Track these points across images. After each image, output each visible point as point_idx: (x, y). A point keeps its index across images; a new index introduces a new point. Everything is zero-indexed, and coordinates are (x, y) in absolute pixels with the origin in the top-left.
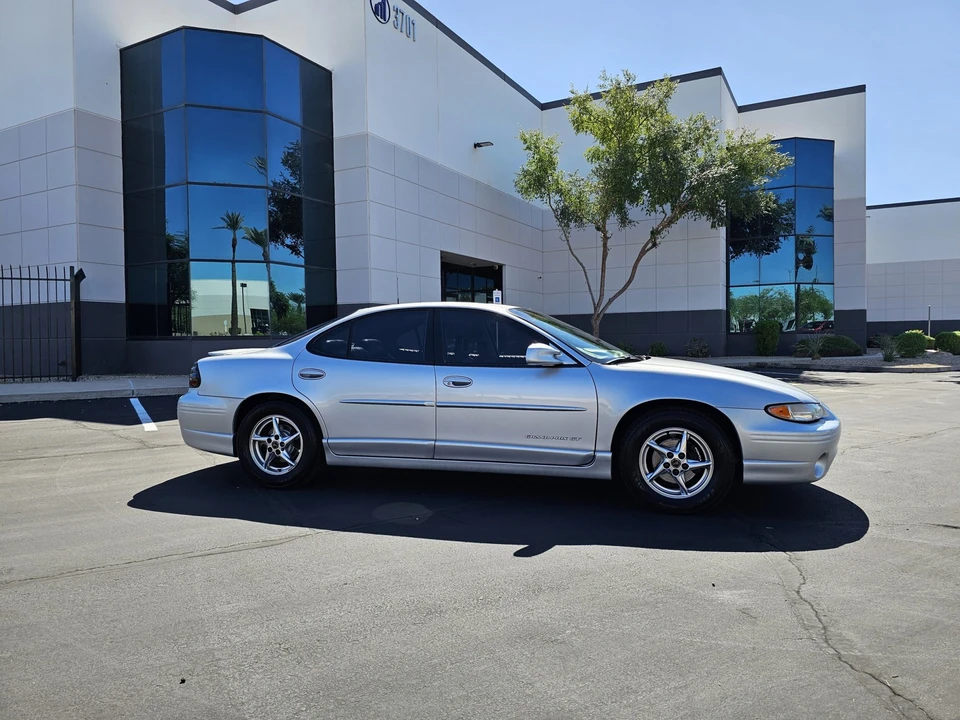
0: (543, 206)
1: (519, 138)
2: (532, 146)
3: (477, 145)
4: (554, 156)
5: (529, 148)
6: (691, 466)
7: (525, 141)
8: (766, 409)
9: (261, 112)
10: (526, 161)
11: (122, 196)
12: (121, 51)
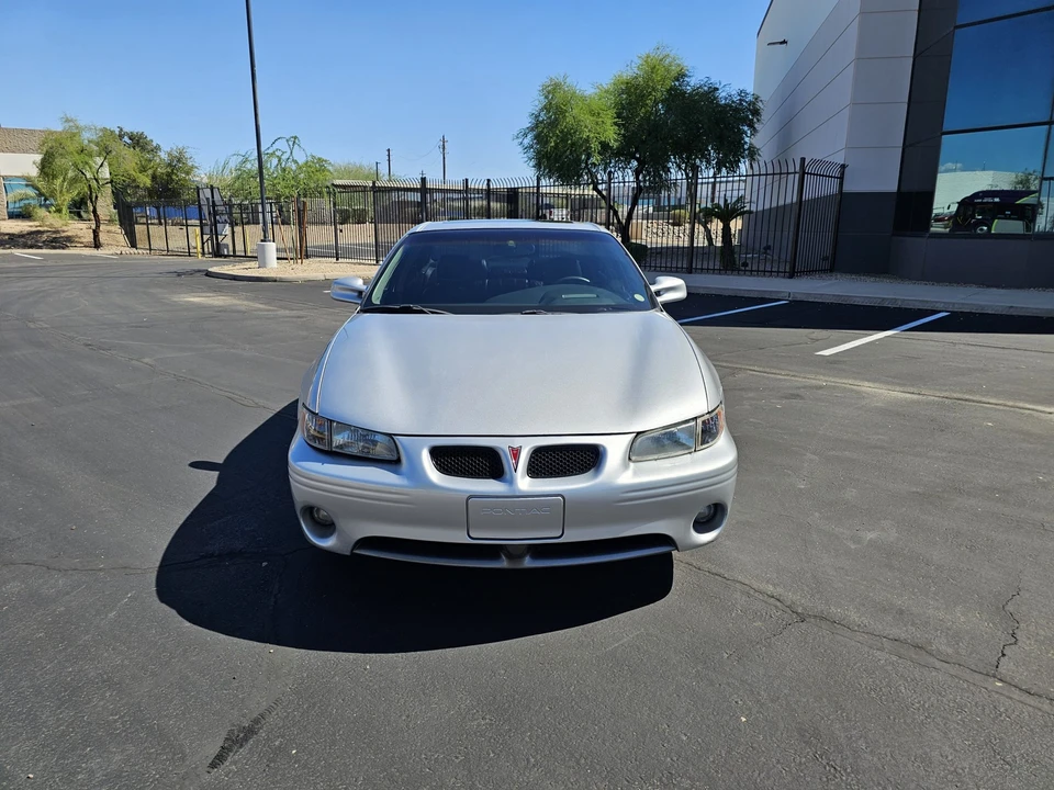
11: (911, 60)
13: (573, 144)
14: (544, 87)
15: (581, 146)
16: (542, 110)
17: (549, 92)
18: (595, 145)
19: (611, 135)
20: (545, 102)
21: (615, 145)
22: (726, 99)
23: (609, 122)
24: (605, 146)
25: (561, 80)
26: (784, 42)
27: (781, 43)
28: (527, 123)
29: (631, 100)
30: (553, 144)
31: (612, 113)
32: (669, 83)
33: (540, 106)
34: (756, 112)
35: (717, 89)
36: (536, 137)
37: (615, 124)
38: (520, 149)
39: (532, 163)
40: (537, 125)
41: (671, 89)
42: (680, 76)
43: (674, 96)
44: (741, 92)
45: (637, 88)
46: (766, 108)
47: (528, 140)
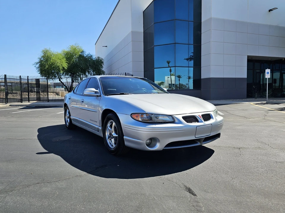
3: (270, 11)
6: (114, 136)
9: (174, 20)
11: (143, 52)
12: (143, 12)
13: (54, 67)
14: (43, 51)
15: (56, 68)
16: (42, 57)
17: (45, 52)
18: (61, 68)
19: (65, 66)
20: (42, 55)
21: (66, 68)
22: (94, 59)
23: (64, 63)
24: (63, 68)
25: (48, 49)
26: (106, 46)
28: (38, 61)
29: (69, 56)
30: (47, 67)
31: (65, 59)
32: (80, 53)
33: (41, 56)
34: (103, 63)
35: (92, 56)
36: (40, 65)
37: (67, 62)
38: (35, 68)
39: (39, 72)
40: (41, 61)
41: (80, 55)
42: (83, 52)
43: (81, 57)
44: (98, 57)
45: (71, 53)
46: (105, 62)
47: (38, 66)
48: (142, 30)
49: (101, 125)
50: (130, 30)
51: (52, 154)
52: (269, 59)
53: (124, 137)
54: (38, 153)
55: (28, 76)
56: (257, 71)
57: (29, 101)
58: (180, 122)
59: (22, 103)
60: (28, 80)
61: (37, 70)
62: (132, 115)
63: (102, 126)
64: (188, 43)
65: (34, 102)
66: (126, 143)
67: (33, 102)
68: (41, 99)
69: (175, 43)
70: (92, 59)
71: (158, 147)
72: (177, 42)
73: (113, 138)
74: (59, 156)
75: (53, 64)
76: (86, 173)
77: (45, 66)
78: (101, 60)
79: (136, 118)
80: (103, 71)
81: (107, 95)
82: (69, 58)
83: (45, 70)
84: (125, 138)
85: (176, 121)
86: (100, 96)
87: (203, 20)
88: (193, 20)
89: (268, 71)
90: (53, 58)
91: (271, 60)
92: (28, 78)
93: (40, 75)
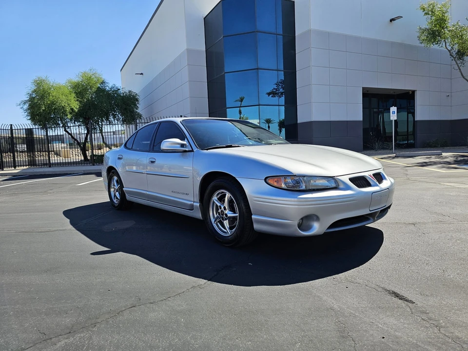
0: (440, 48)
1: (419, 9)
2: (429, 11)
3: (392, 20)
4: (446, 15)
5: (426, 14)
6: (229, 215)
7: (424, 10)
8: (265, 180)
9: (254, 32)
10: (425, 23)
11: (207, 83)
12: (204, 19)
13: (55, 109)
14: (35, 81)
16: (34, 92)
17: (38, 84)
18: (68, 109)
19: (75, 106)
20: (34, 88)
21: (76, 110)
22: (123, 94)
23: (72, 101)
24: (72, 109)
25: (44, 78)
26: (142, 74)
27: (141, 74)
28: (26, 98)
29: (80, 90)
30: (44, 108)
31: (74, 95)
32: (99, 85)
34: (137, 100)
35: (119, 89)
36: (29, 106)
37: (77, 100)
38: (22, 111)
39: (29, 118)
40: (31, 99)
41: (99, 88)
42: (103, 82)
43: (101, 91)
44: (130, 91)
45: (83, 86)
46: (140, 98)
47: (26, 106)
48: (203, 48)
49: (197, 199)
50: (183, 47)
51: (121, 253)
52: (392, 92)
53: (253, 217)
54: (92, 254)
55: (11, 125)
56: (375, 110)
57: (15, 167)
58: (348, 188)
59: (3, 170)
60: (12, 130)
61: (26, 114)
62: (267, 180)
63: (201, 200)
64: (276, 68)
65: (25, 167)
66: (256, 226)
67: (22, 168)
68: (37, 163)
69: (258, 69)
70: (119, 95)
71: (317, 228)
72: (261, 65)
73: (226, 219)
74: (135, 256)
75: (53, 103)
76: (205, 281)
77: (40, 108)
78: (133, 96)
79: (275, 184)
80: (139, 114)
81: (207, 150)
82: (80, 92)
83: (40, 115)
84: (255, 219)
85: (341, 186)
86: (192, 151)
87: (298, 32)
88: (281, 33)
89: (394, 109)
90: (54, 94)
91: (394, 94)
92: (11, 127)
93: (29, 122)
